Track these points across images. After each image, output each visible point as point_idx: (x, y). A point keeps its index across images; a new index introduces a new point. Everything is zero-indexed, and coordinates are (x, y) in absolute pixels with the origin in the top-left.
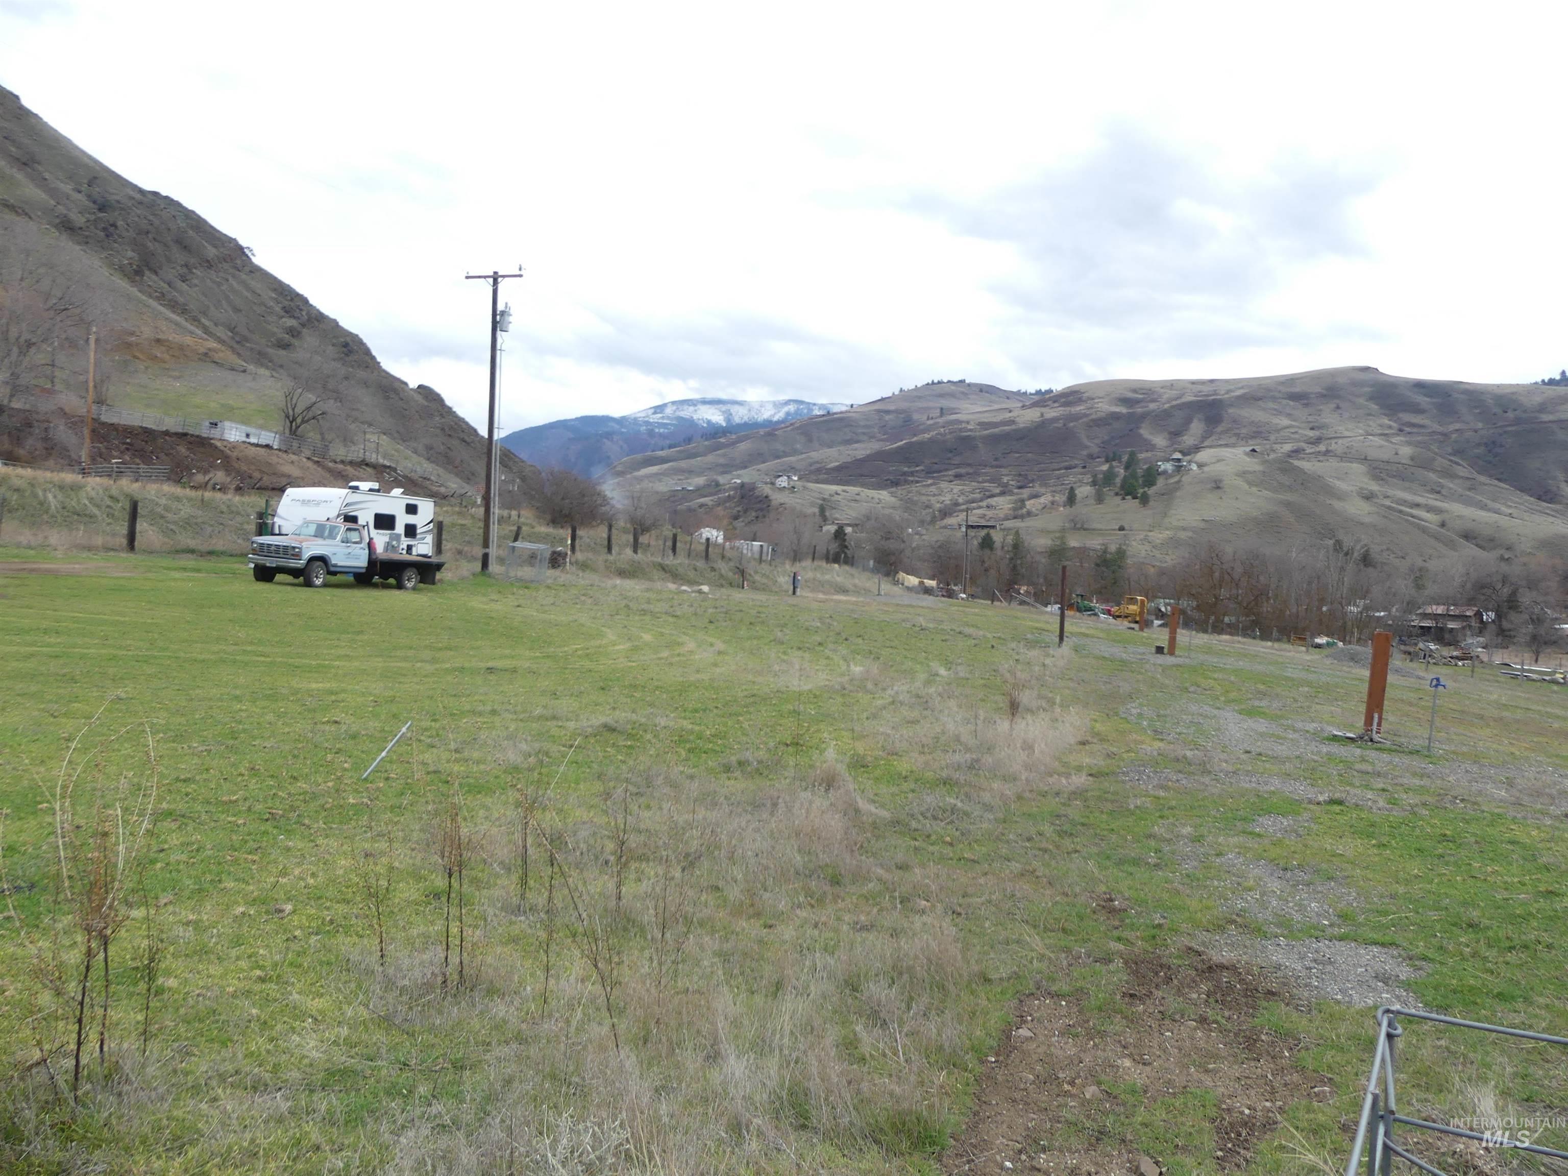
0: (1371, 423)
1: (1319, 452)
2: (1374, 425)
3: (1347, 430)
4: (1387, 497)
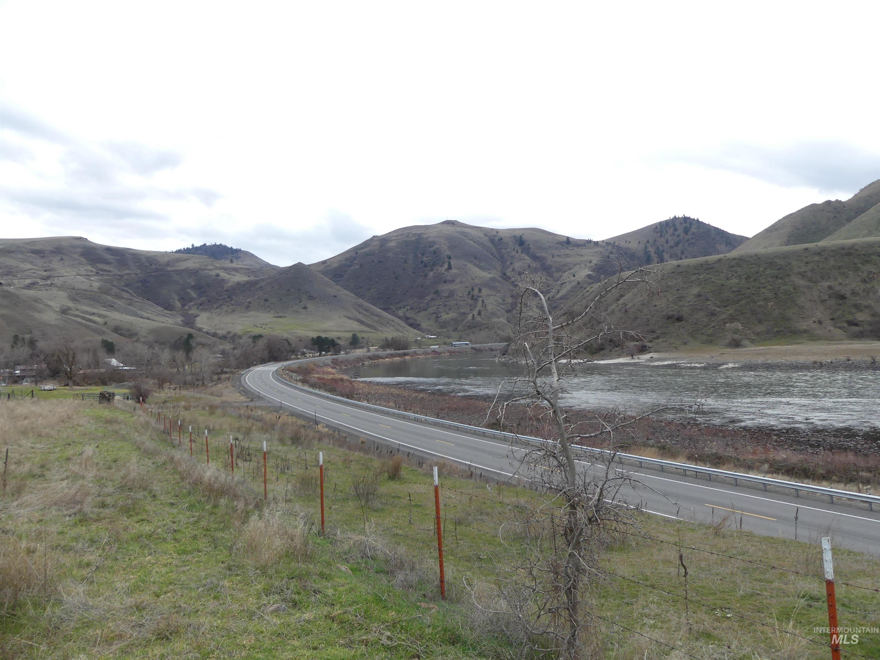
0: (81, 269)
1: (47, 284)
2: (82, 270)
3: (66, 272)
4: (77, 310)
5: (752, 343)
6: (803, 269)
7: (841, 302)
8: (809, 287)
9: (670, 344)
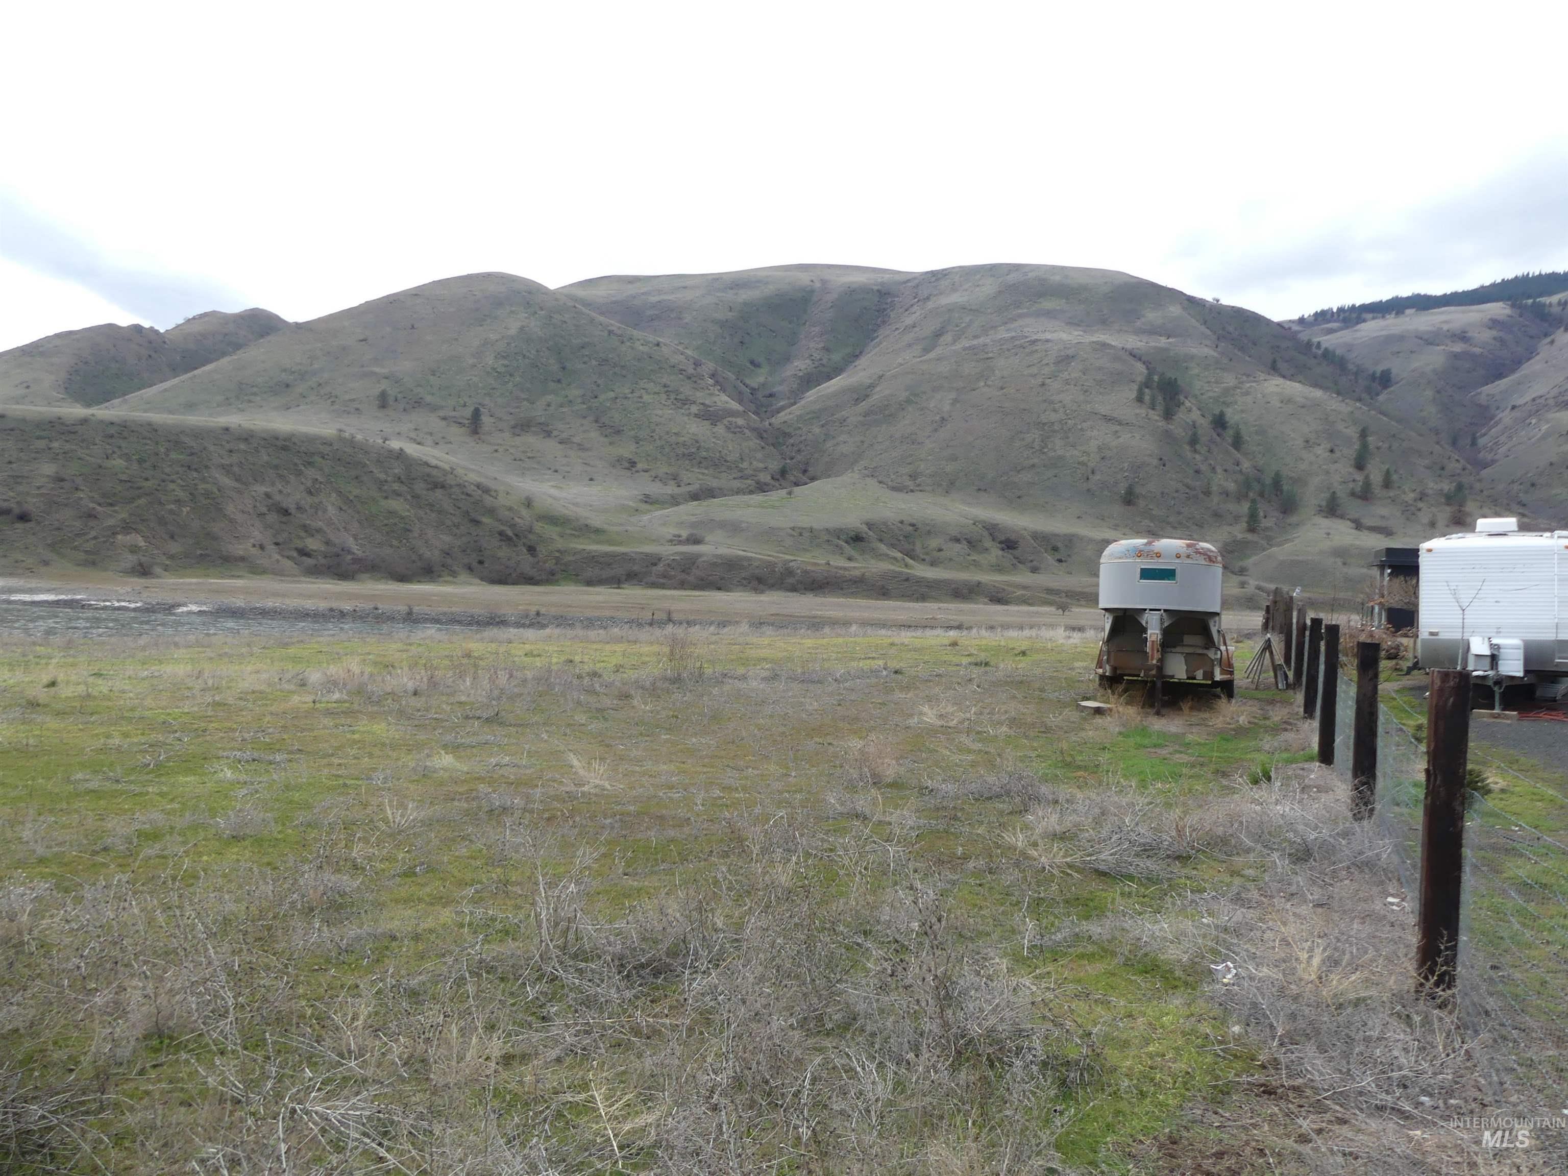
5: (165, 570)
6: (226, 461)
7: (284, 519)
8: (240, 492)
9: (17, 562)
